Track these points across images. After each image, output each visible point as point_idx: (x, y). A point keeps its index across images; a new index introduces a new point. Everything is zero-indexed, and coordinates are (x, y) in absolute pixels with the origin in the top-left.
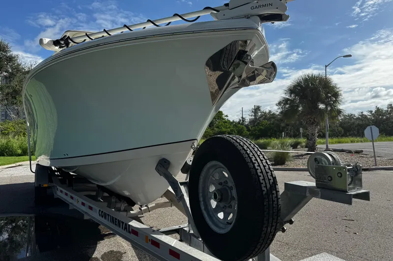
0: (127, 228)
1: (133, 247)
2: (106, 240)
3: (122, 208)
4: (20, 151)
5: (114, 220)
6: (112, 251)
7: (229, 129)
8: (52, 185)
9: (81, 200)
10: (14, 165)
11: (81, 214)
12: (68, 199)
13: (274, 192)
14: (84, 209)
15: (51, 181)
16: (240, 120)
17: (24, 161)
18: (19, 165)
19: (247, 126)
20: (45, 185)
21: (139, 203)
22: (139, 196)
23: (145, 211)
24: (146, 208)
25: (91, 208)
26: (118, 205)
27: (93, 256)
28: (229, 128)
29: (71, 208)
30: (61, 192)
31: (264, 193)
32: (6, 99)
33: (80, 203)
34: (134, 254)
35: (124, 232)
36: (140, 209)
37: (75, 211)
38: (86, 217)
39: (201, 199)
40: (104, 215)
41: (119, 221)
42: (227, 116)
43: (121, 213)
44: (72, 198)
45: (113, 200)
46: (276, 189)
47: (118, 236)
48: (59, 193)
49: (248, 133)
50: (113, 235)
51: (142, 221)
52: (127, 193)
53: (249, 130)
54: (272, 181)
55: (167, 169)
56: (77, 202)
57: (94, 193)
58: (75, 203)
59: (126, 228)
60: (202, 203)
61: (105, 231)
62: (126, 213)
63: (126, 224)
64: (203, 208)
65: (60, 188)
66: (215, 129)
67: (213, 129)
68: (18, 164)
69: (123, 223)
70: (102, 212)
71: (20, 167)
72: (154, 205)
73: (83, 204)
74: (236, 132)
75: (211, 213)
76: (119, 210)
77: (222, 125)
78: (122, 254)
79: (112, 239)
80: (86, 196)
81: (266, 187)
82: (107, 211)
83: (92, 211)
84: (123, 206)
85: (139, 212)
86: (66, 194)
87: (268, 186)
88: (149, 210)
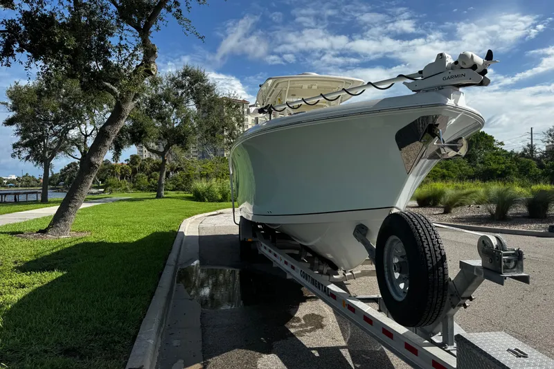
0: (327, 291)
1: (335, 313)
2: (308, 302)
3: (325, 271)
4: (220, 197)
5: (314, 282)
6: (313, 314)
7: (503, 166)
8: (255, 239)
9: (284, 259)
10: (215, 213)
11: (284, 273)
12: (271, 256)
13: (441, 268)
14: (287, 268)
15: (255, 236)
16: (525, 150)
17: (224, 208)
18: (220, 213)
19: (538, 160)
20: (250, 240)
21: (342, 268)
22: (342, 261)
23: (350, 278)
24: (350, 274)
25: (293, 268)
26: (321, 268)
27: (295, 316)
28: (504, 163)
29: (274, 266)
30: (265, 248)
31: (429, 268)
32: (206, 137)
33: (283, 261)
34: (335, 320)
35: (324, 295)
36: (344, 274)
37: (279, 269)
38: (289, 277)
39: (386, 269)
40: (305, 276)
41: (319, 284)
42: (502, 144)
43: (324, 276)
44: (275, 255)
45: (316, 262)
46: (443, 266)
47: (320, 301)
48: (263, 249)
49: (540, 172)
50: (316, 298)
51: (348, 288)
52: (330, 256)
53: (541, 166)
54: (439, 258)
55: (365, 235)
56: (280, 260)
57: (297, 252)
58: (278, 261)
59: (325, 291)
60: (386, 273)
61: (307, 293)
62: (328, 277)
63: (325, 287)
64: (387, 277)
65: (264, 244)
66: (478, 165)
67: (475, 166)
68: (219, 211)
69: (322, 285)
70: (304, 272)
71: (221, 216)
72: (360, 272)
73: (286, 263)
74: (517, 170)
75: (394, 283)
76: (321, 273)
77: (490, 159)
78: (323, 318)
79: (314, 302)
80: (289, 254)
81: (432, 263)
82: (308, 272)
83: (295, 271)
84: (326, 269)
85: (343, 278)
86: (270, 251)
87: (435, 263)
88: (354, 277)
